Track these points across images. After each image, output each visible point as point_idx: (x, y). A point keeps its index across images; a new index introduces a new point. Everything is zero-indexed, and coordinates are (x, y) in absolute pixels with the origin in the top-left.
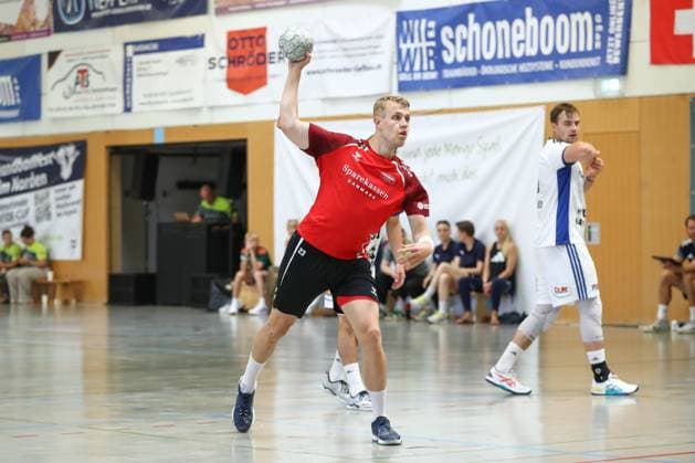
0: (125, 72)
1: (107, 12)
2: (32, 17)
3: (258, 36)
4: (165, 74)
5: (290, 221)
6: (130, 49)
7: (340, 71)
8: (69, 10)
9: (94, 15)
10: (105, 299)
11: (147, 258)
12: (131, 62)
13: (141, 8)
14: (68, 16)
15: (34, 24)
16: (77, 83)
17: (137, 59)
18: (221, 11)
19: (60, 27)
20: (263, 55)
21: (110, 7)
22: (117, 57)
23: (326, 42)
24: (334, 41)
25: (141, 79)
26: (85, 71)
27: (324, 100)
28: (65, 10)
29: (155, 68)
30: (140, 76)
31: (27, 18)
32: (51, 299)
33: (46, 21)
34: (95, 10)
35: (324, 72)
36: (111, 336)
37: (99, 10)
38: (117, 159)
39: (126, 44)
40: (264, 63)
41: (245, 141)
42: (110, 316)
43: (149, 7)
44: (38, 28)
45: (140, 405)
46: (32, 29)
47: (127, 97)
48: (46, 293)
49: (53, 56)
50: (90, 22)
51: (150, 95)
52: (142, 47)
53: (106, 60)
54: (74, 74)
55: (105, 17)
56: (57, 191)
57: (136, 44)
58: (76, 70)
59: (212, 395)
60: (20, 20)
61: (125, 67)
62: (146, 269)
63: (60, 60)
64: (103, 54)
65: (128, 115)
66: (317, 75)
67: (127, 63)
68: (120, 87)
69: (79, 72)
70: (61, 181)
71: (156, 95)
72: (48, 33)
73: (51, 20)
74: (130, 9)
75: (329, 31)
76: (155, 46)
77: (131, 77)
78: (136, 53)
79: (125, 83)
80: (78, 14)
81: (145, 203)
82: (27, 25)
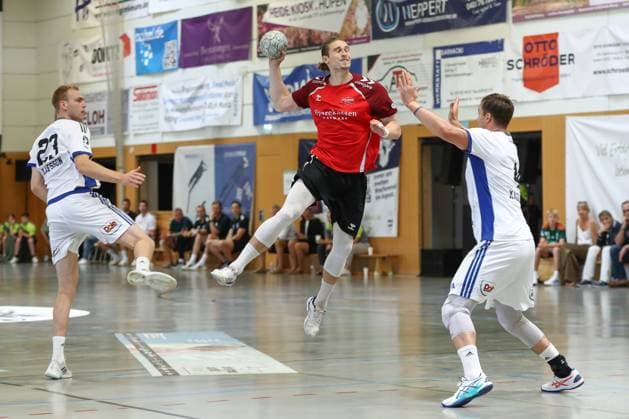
0: (435, 73)
1: (419, 21)
2: (353, 26)
3: (550, 41)
4: (469, 74)
5: (580, 203)
6: (439, 53)
7: (623, 71)
8: (385, 20)
9: (408, 24)
10: (417, 271)
11: (454, 235)
12: (439, 64)
13: (448, 17)
14: (384, 24)
15: (355, 32)
16: (392, 84)
17: (444, 62)
18: (518, 19)
19: (378, 35)
20: (556, 57)
21: (421, 17)
22: (427, 59)
23: (610, 45)
24: (618, 45)
25: (449, 79)
26: (400, 72)
27: (609, 96)
28: (382, 20)
29: (460, 70)
30: (447, 76)
31: (350, 27)
32: (371, 271)
33: (366, 29)
34: (408, 20)
35: (608, 72)
36: (423, 304)
37: (412, 20)
38: (428, 149)
39: (435, 49)
40: (556, 64)
41: (540, 132)
42: (422, 286)
43: (455, 16)
44: (359, 36)
45: (448, 366)
46: (354, 36)
47: (436, 95)
48: (367, 266)
49: (372, 60)
50: (403, 30)
51: (456, 93)
52: (450, 51)
53: (419, 62)
54: (391, 75)
55: (417, 25)
56: (376, 177)
57: (443, 48)
58: (391, 72)
59: (512, 357)
60: (343, 29)
61: (435, 69)
62: (454, 245)
63: (379, 63)
64: (415, 58)
65: (437, 111)
66: (602, 75)
67: (436, 65)
68: (431, 86)
69: (395, 73)
70: (380, 168)
71: (461, 92)
72: (368, 40)
73: (370, 28)
74: (438, 18)
75: (615, 37)
76: (460, 50)
77: (440, 77)
78: (444, 57)
79: (434, 83)
80: (393, 23)
81: (453, 187)
82: (350, 32)
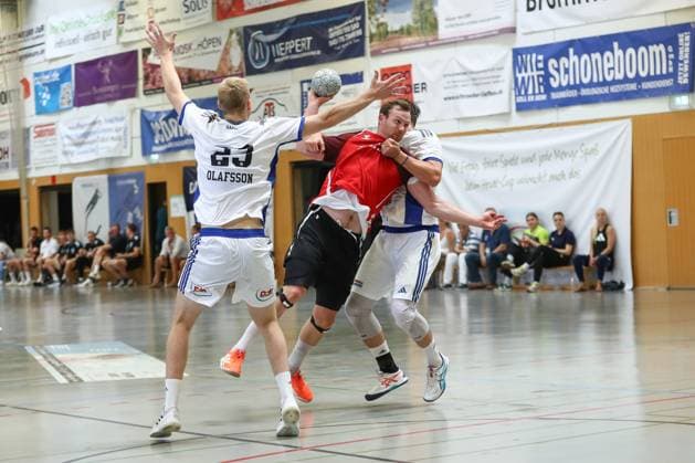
0: (302, 104)
1: (287, 57)
2: (229, 64)
3: (406, 71)
6: (306, 86)
7: (469, 96)
8: (257, 57)
9: (277, 60)
13: (313, 53)
14: (256, 62)
15: (230, 69)
16: (265, 114)
18: (375, 53)
19: (250, 71)
20: (409, 86)
21: (289, 54)
22: (295, 92)
23: (458, 74)
24: (465, 73)
26: (272, 104)
27: (459, 119)
28: (254, 57)
31: (226, 65)
33: (240, 67)
34: (277, 57)
35: (457, 98)
37: (280, 57)
38: (298, 172)
39: (302, 82)
40: (411, 92)
43: (319, 52)
44: (233, 72)
45: (322, 365)
50: (273, 66)
53: (287, 95)
54: (263, 107)
55: (286, 62)
57: (308, 81)
58: (264, 104)
60: (220, 68)
61: (303, 100)
64: (285, 90)
66: (452, 101)
67: (304, 96)
69: (267, 105)
73: (244, 65)
74: (305, 55)
75: (461, 66)
80: (264, 60)
82: (225, 70)
